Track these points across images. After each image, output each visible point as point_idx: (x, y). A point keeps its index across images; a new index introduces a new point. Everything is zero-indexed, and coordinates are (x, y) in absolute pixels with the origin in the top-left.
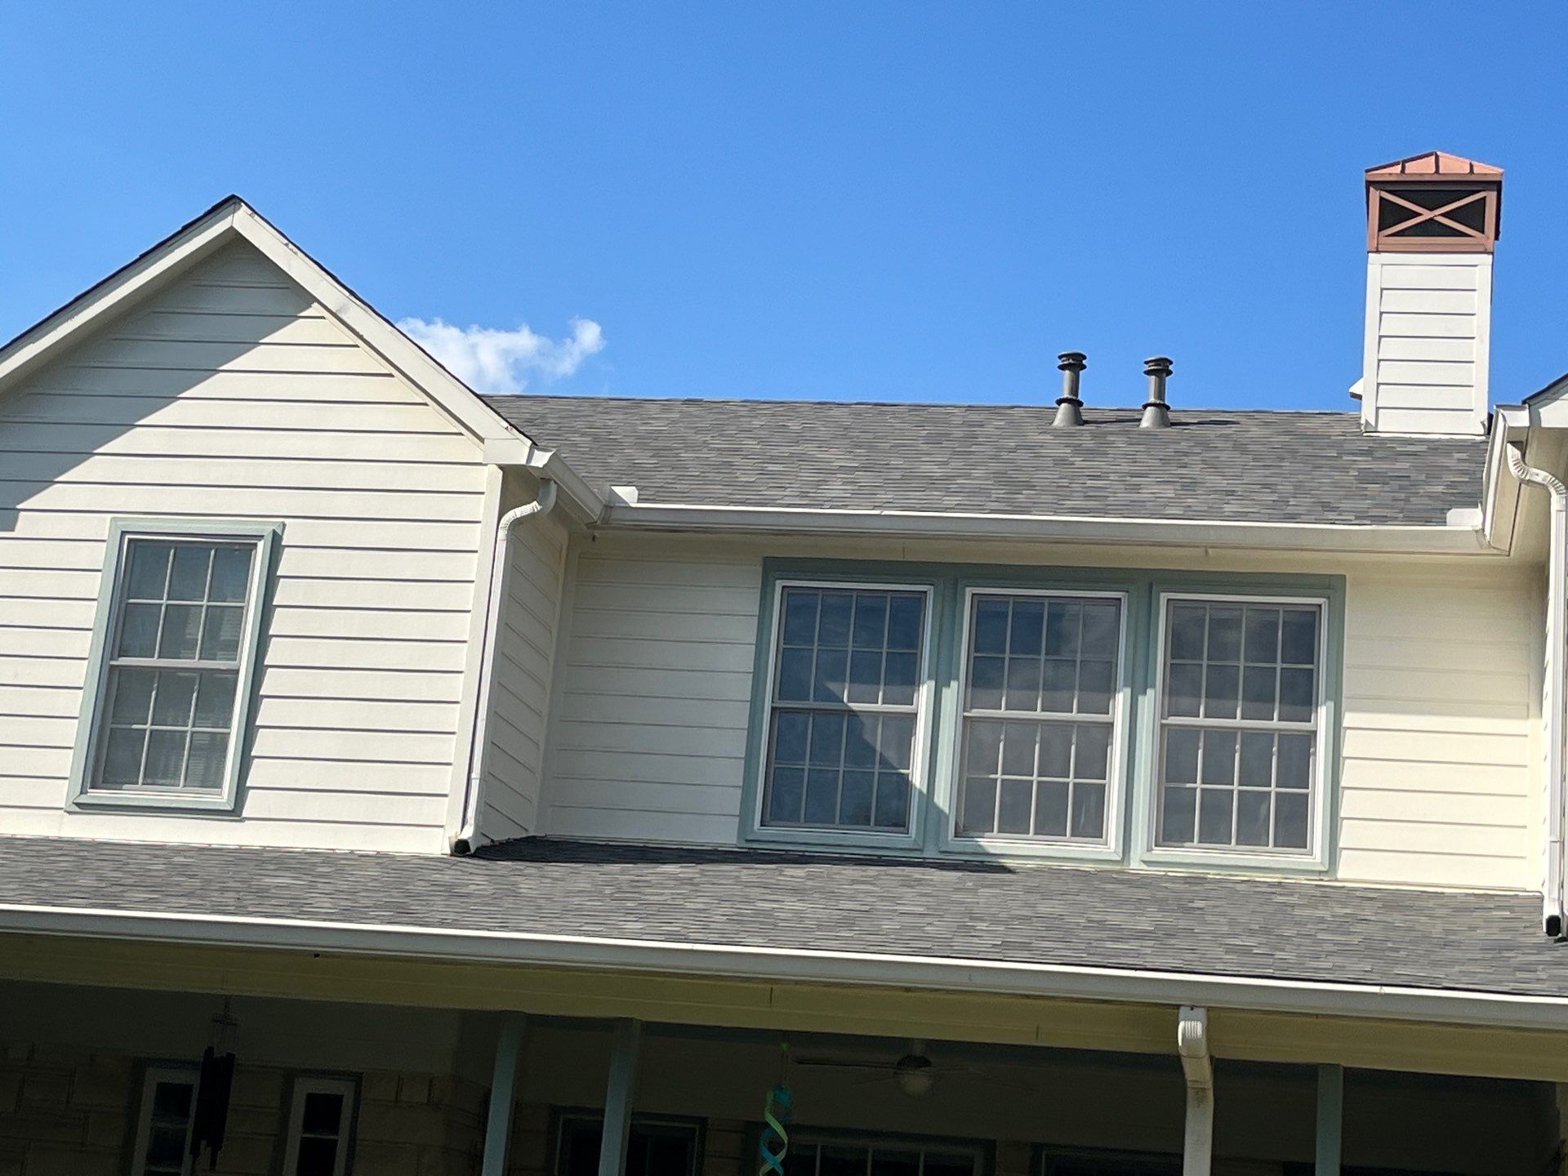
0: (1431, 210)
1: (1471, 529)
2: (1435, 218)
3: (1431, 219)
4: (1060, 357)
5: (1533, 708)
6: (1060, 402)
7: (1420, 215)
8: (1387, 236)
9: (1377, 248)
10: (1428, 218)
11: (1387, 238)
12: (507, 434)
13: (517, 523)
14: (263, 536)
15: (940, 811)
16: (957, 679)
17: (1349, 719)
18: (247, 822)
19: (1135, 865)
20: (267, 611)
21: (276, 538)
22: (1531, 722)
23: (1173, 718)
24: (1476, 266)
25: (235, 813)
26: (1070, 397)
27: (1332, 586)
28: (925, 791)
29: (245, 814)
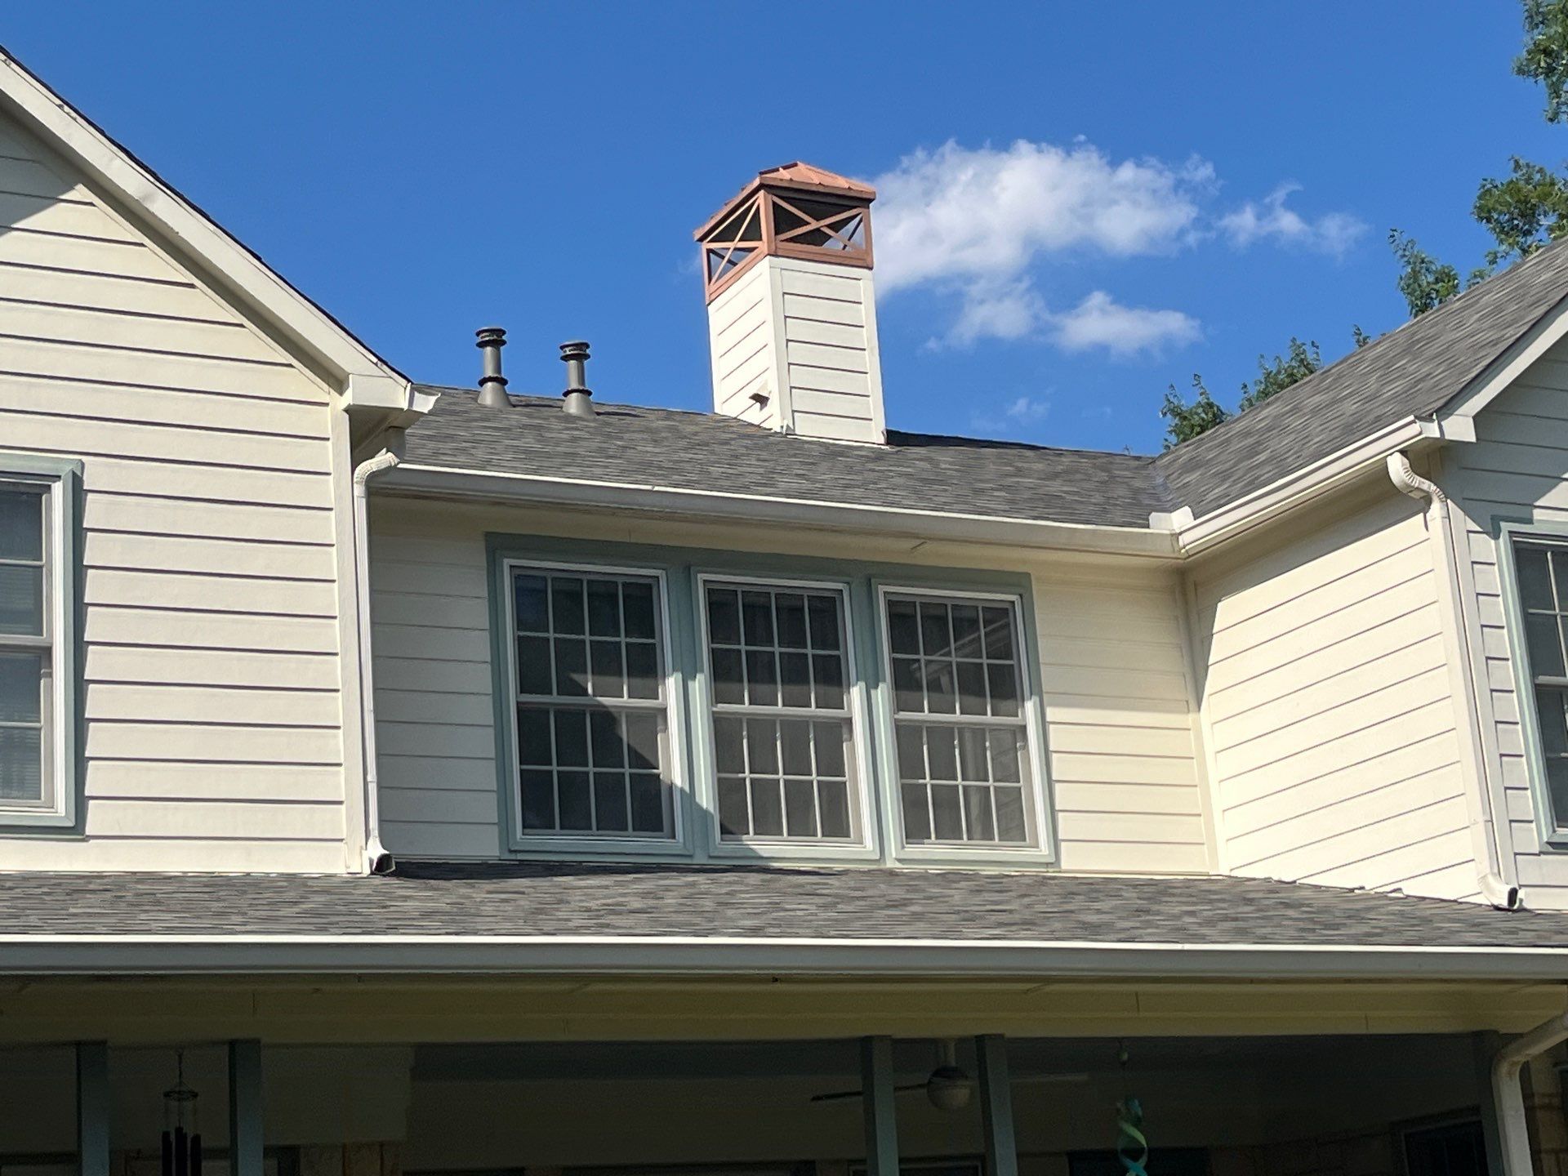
0: (818, 219)
1: (1168, 532)
2: (822, 229)
3: (818, 230)
4: (478, 334)
5: (1193, 704)
6: (482, 382)
7: (808, 223)
8: (783, 241)
9: (776, 251)
10: (815, 227)
11: (784, 243)
12: (375, 371)
13: (372, 478)
14: (59, 477)
15: (706, 813)
16: (702, 671)
17: (1052, 714)
18: (92, 841)
19: (890, 864)
20: (78, 572)
21: (77, 481)
22: (1191, 717)
23: (902, 713)
24: (859, 280)
25: (75, 830)
26: (496, 375)
27: (1020, 582)
28: (687, 789)
29: (88, 832)
